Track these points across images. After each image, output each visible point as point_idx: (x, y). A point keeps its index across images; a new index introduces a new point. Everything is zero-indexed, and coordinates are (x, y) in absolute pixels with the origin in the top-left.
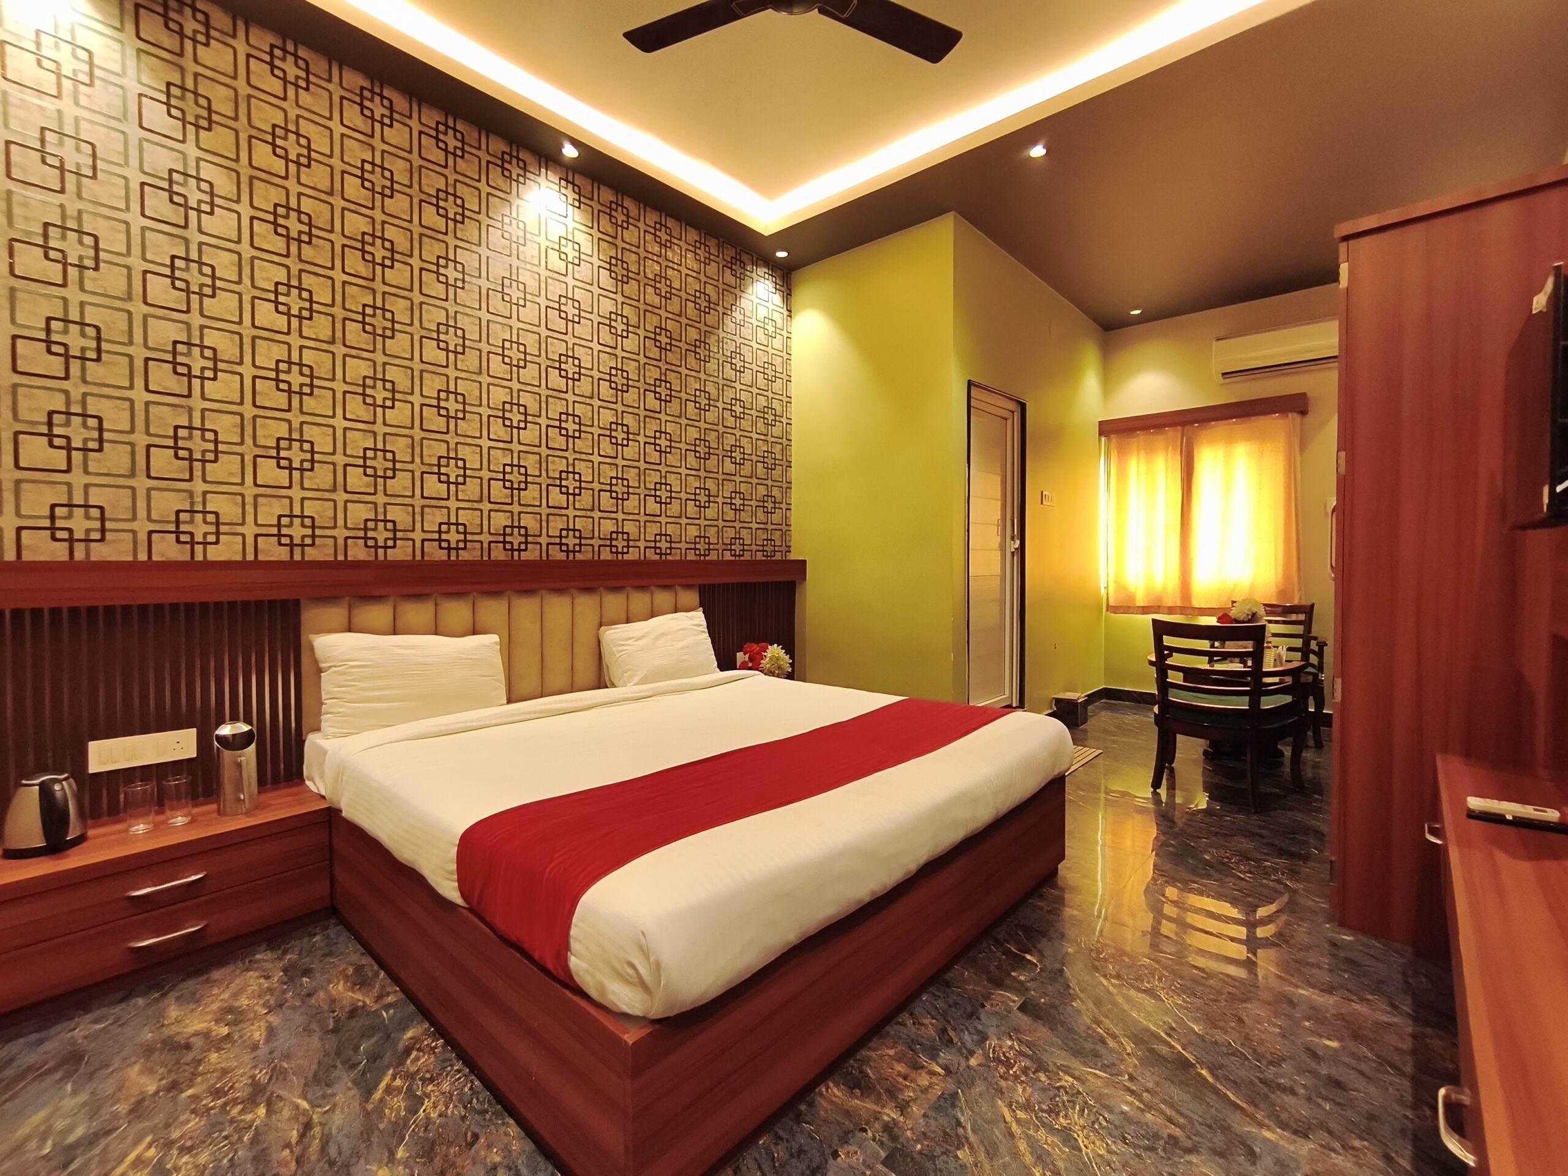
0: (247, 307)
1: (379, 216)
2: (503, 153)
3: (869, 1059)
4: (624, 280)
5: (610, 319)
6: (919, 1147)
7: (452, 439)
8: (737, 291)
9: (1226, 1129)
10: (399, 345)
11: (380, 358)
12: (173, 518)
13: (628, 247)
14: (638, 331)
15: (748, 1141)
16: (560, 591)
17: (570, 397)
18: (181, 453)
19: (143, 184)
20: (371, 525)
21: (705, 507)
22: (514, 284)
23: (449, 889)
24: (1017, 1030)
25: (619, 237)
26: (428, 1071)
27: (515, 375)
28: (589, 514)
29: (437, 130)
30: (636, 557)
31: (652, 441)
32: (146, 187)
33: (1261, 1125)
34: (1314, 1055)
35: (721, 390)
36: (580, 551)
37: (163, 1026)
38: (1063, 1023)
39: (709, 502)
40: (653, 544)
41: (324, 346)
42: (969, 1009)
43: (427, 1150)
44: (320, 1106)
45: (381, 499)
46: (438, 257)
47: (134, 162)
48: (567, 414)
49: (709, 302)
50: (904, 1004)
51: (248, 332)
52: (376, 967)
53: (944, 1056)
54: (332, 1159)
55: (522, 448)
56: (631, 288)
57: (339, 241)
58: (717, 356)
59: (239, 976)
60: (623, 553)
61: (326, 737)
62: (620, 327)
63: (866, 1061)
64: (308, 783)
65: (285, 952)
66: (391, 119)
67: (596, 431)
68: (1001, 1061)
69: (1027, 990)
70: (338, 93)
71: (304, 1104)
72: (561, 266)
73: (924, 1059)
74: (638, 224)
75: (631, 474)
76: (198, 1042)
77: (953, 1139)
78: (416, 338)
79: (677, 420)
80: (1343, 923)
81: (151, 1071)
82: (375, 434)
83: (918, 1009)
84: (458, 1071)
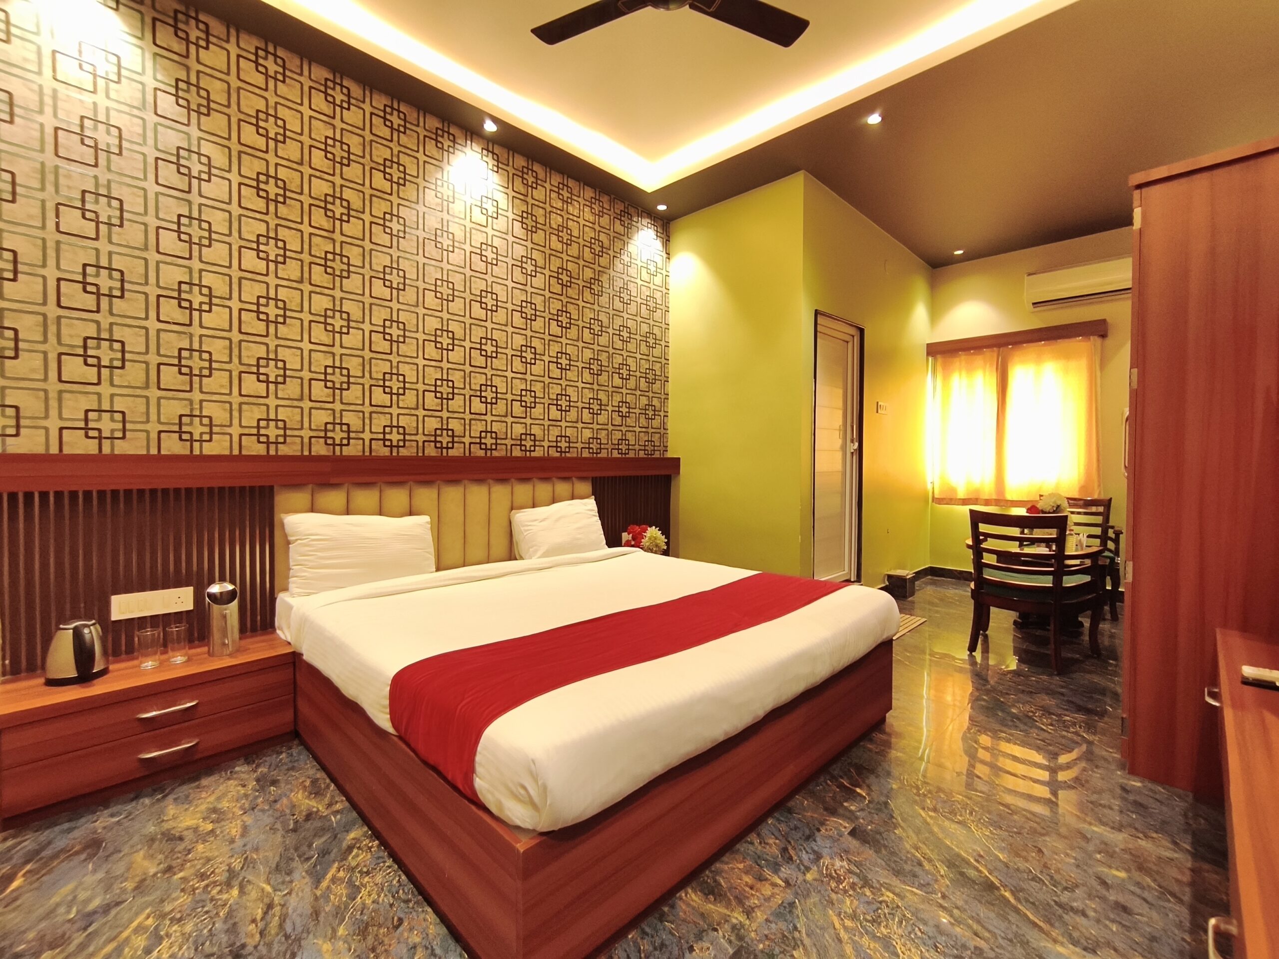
0: (235, 254)
1: (338, 181)
2: (437, 129)
3: (722, 871)
4: (531, 231)
5: (522, 262)
6: (761, 946)
7: (395, 359)
8: (625, 238)
9: (1025, 944)
10: (353, 283)
11: (338, 294)
12: (177, 421)
13: (536, 203)
14: (544, 271)
15: (620, 934)
16: (480, 481)
17: (489, 325)
18: (184, 370)
19: (157, 159)
20: (330, 427)
21: (597, 414)
22: (445, 234)
23: (383, 720)
24: (846, 852)
25: (530, 195)
26: (365, 866)
27: (445, 307)
28: (503, 419)
29: (385, 111)
30: (541, 454)
31: (555, 360)
32: (160, 162)
33: (1055, 941)
34: (1104, 883)
35: (612, 318)
36: (496, 449)
37: (163, 821)
38: (885, 847)
39: (601, 410)
40: (555, 444)
41: (295, 285)
42: (807, 832)
43: (363, 931)
44: (280, 890)
45: (338, 406)
46: (385, 213)
47: (150, 141)
48: (487, 339)
49: (602, 247)
50: (753, 825)
51: (235, 274)
52: (328, 781)
53: (785, 871)
54: (288, 933)
55: (450, 366)
56: (539, 237)
57: (307, 201)
58: (608, 291)
59: (222, 783)
60: (530, 451)
61: (292, 595)
62: (530, 268)
63: (718, 872)
64: (278, 632)
65: (258, 766)
66: (349, 103)
67: (509, 352)
68: (832, 878)
69: (857, 818)
70: (307, 84)
71: (268, 888)
72: (482, 219)
73: (767, 873)
74: (545, 185)
75: (538, 387)
76: (189, 835)
77: (789, 941)
78: (367, 278)
79: (575, 343)
80: (1133, 771)
81: (152, 856)
82: (334, 355)
83: (764, 830)
84: (389, 867)
